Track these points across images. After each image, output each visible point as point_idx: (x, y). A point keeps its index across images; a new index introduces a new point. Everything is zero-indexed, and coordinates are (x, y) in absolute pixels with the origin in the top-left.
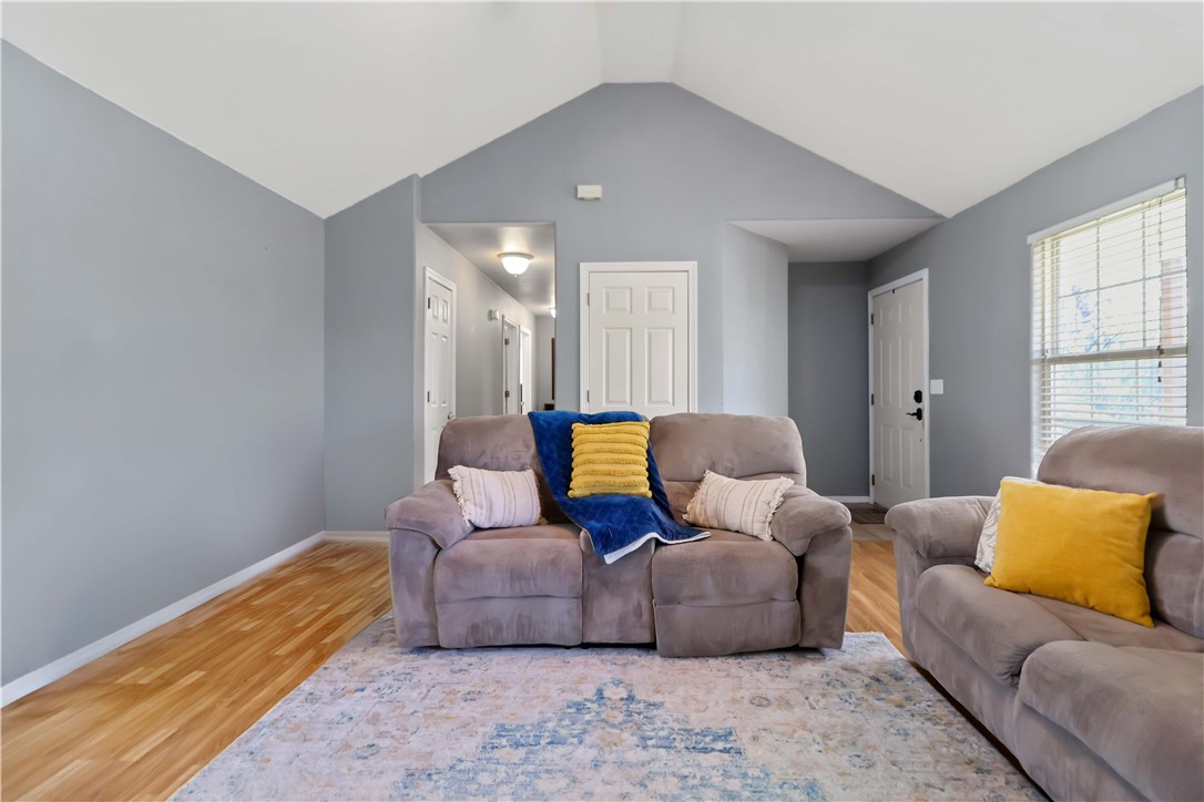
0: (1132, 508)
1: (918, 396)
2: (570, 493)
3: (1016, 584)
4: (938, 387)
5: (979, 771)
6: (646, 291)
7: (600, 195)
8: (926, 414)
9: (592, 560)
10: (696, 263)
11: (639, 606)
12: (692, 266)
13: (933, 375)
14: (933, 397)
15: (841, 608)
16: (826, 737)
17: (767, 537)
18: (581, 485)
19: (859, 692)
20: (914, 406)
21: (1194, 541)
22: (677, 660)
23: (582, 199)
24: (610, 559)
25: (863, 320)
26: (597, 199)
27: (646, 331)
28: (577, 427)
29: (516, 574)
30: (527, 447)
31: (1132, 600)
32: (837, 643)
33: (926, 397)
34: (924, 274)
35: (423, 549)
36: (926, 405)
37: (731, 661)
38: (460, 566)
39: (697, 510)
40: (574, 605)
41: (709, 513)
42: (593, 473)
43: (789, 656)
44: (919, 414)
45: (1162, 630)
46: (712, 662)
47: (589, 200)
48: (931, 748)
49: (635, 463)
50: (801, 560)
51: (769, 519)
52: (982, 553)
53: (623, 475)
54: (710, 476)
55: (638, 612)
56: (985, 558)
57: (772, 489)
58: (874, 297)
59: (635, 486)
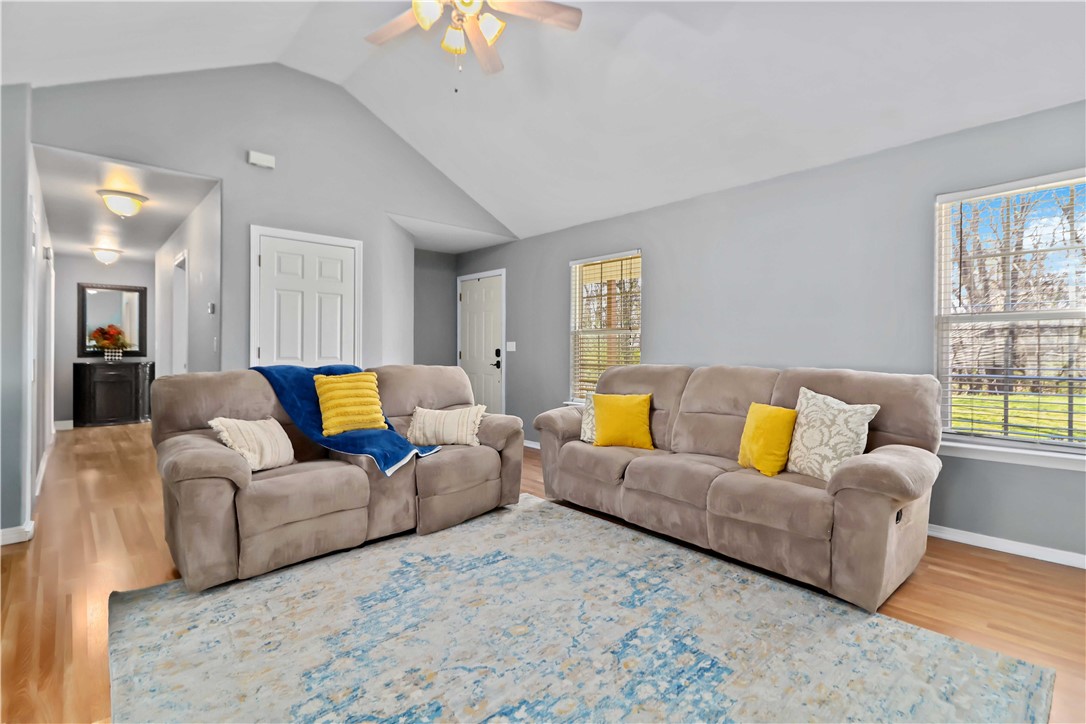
0: (645, 400)
1: (498, 353)
2: (324, 433)
3: (607, 443)
4: (512, 346)
5: (606, 529)
6: (317, 260)
7: (273, 166)
8: (503, 365)
9: (376, 476)
10: (361, 242)
11: (408, 503)
12: (358, 244)
13: (509, 339)
14: (508, 354)
15: (517, 480)
16: (543, 538)
17: (475, 442)
18: (333, 424)
19: (540, 519)
20: (495, 359)
21: (663, 412)
22: (433, 535)
23: (254, 164)
24: (389, 472)
25: (453, 298)
26: (270, 168)
27: (317, 295)
28: (319, 379)
29: (318, 498)
30: (269, 399)
31: (647, 439)
32: (516, 500)
33: (503, 353)
34: (503, 271)
35: (220, 493)
36: (503, 358)
37: (464, 525)
38: (265, 501)
39: (417, 435)
40: (364, 513)
41: (428, 435)
42: (346, 414)
43: (494, 514)
44: (498, 365)
45: (657, 450)
46: (454, 529)
47: (261, 167)
48: (584, 528)
49: (372, 404)
50: (500, 453)
51: (476, 432)
52: (585, 432)
53: (369, 413)
54: (419, 409)
55: (406, 509)
56: (586, 434)
57: (476, 413)
58: (462, 281)
59: (375, 421)
